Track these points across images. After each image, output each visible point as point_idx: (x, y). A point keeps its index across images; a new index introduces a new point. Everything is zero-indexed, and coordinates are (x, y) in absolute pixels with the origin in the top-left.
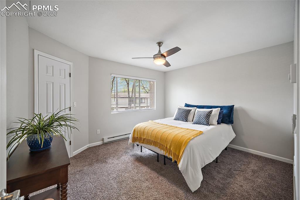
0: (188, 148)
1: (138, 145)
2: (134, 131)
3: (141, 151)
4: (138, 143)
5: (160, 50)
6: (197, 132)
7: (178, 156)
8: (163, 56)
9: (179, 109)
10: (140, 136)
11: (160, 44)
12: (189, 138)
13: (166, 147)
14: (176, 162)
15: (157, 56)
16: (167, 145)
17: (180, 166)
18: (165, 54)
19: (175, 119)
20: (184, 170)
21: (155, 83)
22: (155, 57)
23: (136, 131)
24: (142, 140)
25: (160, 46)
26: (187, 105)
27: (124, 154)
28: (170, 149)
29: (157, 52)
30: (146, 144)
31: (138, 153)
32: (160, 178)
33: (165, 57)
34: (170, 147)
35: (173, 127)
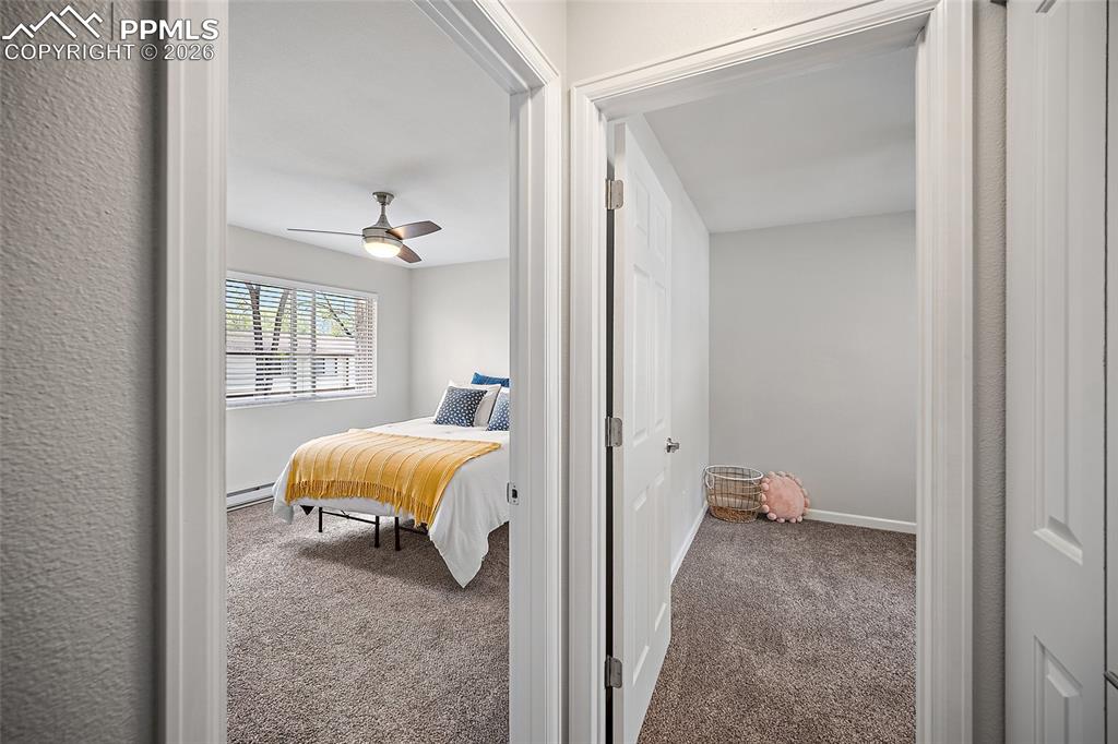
0: (455, 484)
1: (308, 509)
2: (295, 463)
3: (321, 531)
4: (307, 502)
5: (383, 216)
6: (482, 446)
7: (430, 509)
8: (392, 235)
9: (452, 390)
10: (316, 476)
11: (383, 198)
12: (461, 460)
13: (399, 493)
14: (424, 525)
15: (373, 232)
16: (400, 488)
17: (432, 531)
18: (401, 231)
19: (437, 422)
20: (443, 537)
21: (376, 303)
22: (368, 235)
23: (301, 463)
24: (325, 486)
25: (383, 204)
26: (479, 380)
27: (255, 547)
28: (409, 496)
29: (374, 221)
30: (337, 496)
31: (307, 536)
32: (380, 581)
33: (400, 238)
34: (410, 489)
35: (424, 439)
